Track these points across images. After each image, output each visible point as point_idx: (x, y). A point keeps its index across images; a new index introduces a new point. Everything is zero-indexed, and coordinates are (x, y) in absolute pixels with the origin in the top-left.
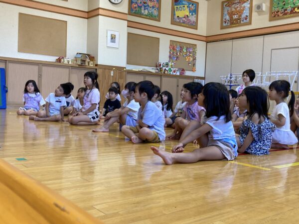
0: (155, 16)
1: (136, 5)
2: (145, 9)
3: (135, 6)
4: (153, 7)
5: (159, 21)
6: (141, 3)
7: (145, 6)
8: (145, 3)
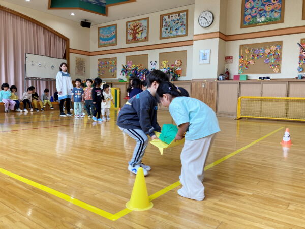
0: (276, 19)
1: (250, 16)
2: (261, 17)
3: (248, 18)
4: (272, 11)
5: (282, 21)
6: (255, 12)
7: (260, 14)
8: (260, 11)
